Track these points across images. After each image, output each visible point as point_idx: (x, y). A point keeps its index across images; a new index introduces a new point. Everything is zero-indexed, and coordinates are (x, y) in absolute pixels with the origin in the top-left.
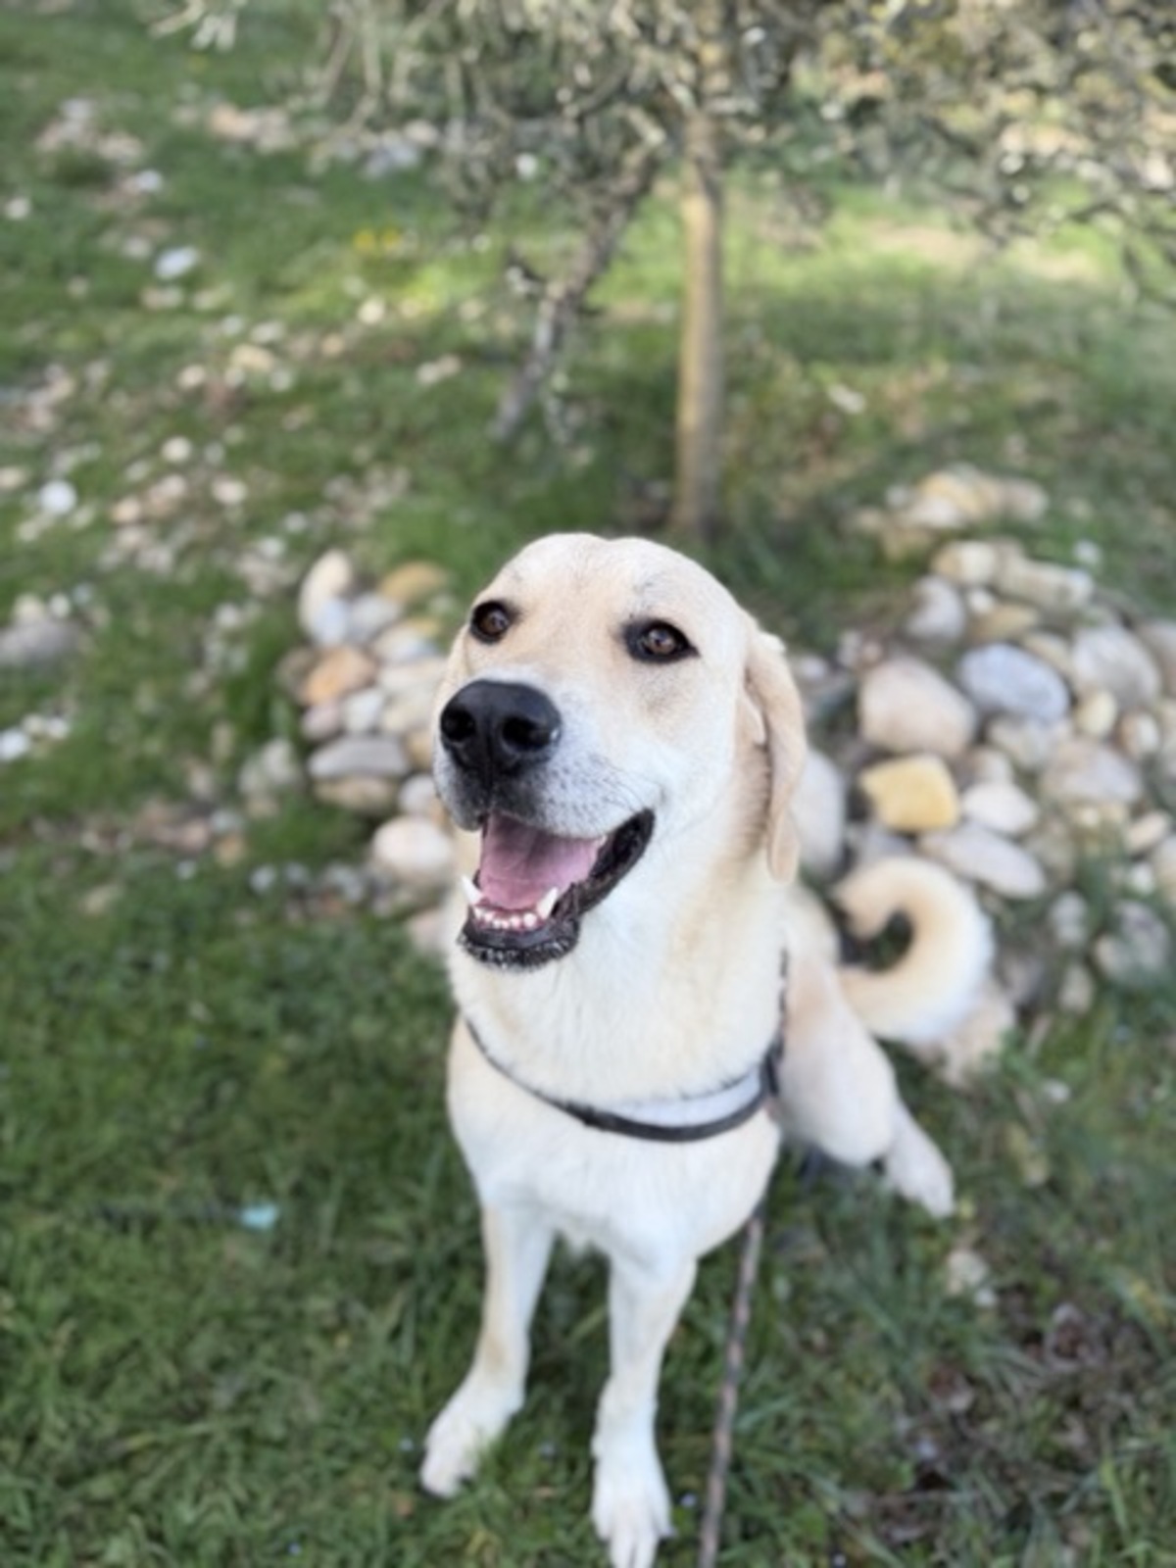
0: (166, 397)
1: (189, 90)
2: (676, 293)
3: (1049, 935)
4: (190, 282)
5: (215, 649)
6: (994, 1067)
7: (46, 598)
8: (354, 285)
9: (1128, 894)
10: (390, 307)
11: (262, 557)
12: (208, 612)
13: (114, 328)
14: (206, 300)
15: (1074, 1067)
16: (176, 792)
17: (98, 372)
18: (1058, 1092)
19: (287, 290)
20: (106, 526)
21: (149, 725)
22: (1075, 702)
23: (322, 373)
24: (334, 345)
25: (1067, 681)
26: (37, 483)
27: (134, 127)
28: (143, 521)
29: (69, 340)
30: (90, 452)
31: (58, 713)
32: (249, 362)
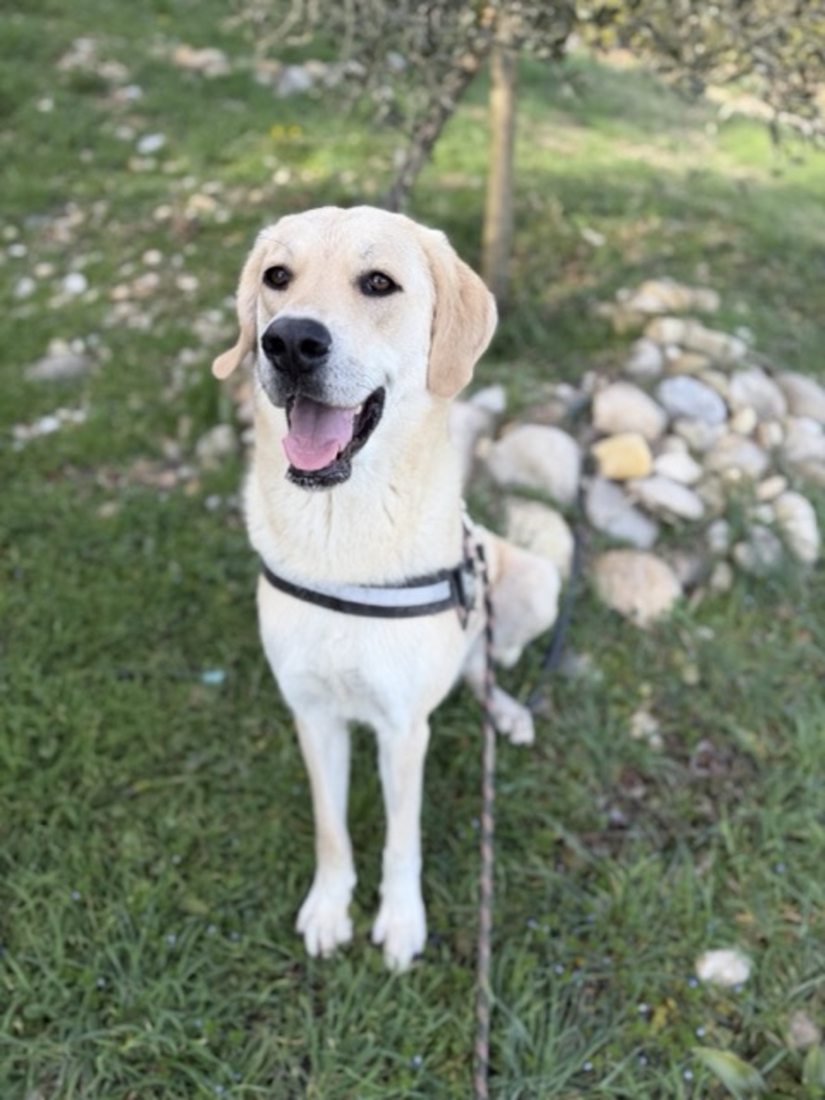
0: (146, 225)
1: (158, 36)
2: (483, 171)
3: (706, 544)
4: (161, 155)
5: (178, 375)
6: (667, 618)
7: (70, 341)
8: (269, 161)
9: (757, 521)
10: (294, 175)
11: (209, 322)
12: (175, 353)
13: (110, 183)
14: (171, 167)
15: (718, 620)
16: (155, 455)
17: (100, 208)
18: (706, 633)
19: (226, 162)
20: (107, 301)
21: (138, 416)
22: (730, 415)
23: (248, 213)
24: (256, 196)
25: (726, 401)
26: (61, 274)
27: (122, 58)
28: (131, 299)
29: (80, 188)
30: (95, 257)
31: (77, 407)
32: (200, 205)
